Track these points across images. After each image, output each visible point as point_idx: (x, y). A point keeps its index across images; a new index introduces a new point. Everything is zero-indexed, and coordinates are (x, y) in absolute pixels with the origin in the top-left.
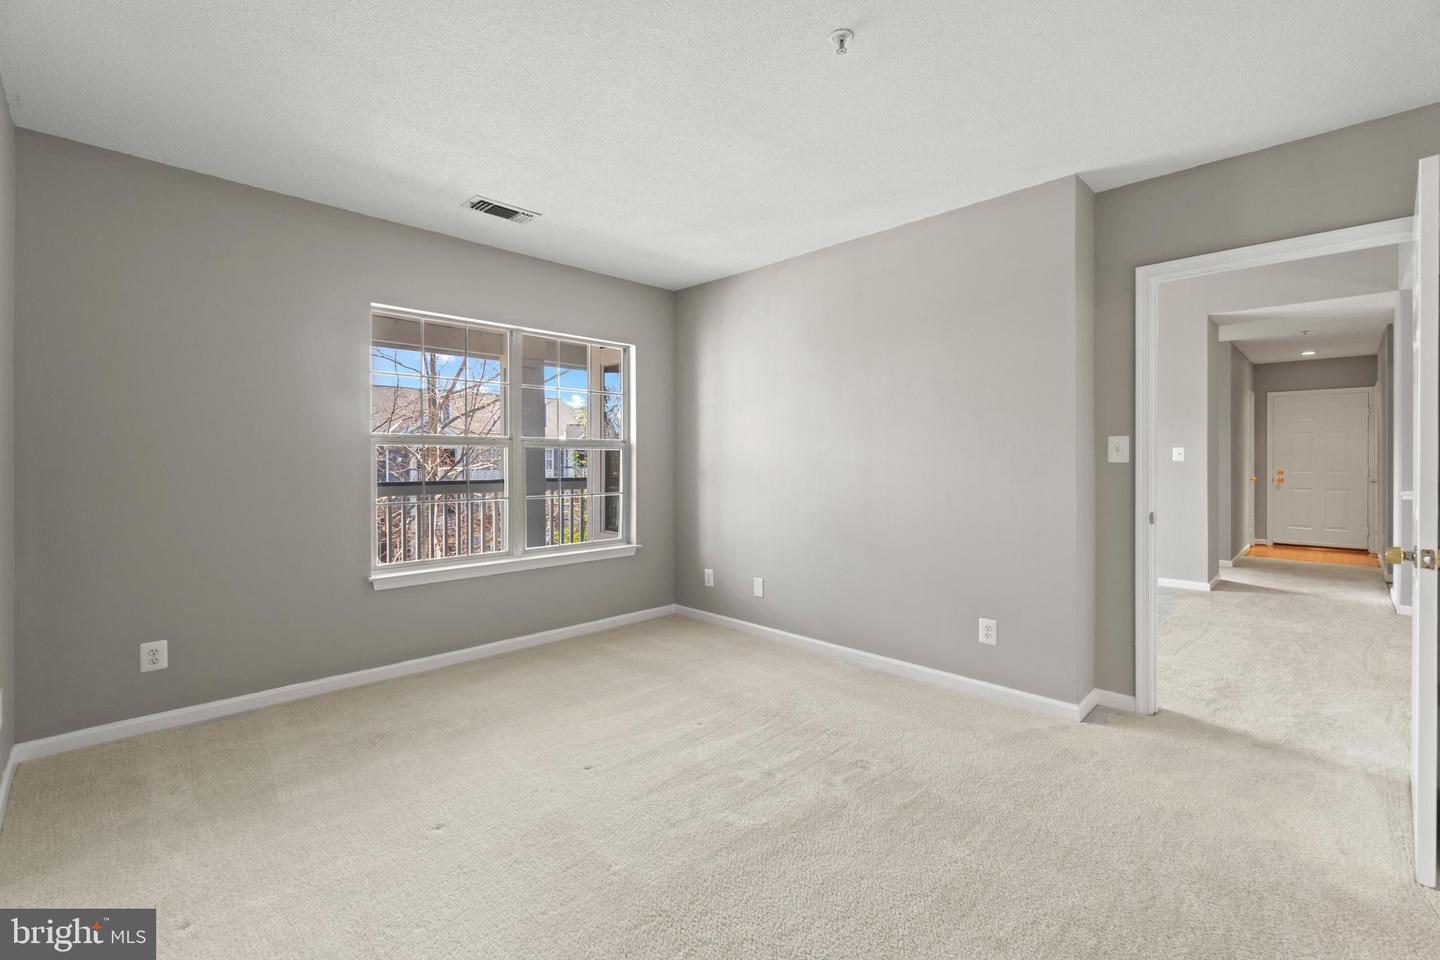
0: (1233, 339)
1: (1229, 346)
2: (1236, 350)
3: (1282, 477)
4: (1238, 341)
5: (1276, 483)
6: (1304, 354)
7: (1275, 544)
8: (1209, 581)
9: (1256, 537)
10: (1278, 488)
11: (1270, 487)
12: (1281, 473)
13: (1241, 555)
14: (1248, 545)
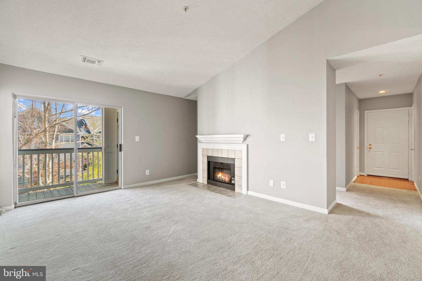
0: (346, 82)
1: (345, 85)
2: (348, 88)
3: (370, 147)
4: (347, 83)
5: (368, 149)
6: (381, 92)
7: (368, 175)
8: (327, 209)
9: (360, 172)
10: (369, 151)
11: (366, 150)
12: (370, 145)
13: (352, 183)
14: (356, 177)
